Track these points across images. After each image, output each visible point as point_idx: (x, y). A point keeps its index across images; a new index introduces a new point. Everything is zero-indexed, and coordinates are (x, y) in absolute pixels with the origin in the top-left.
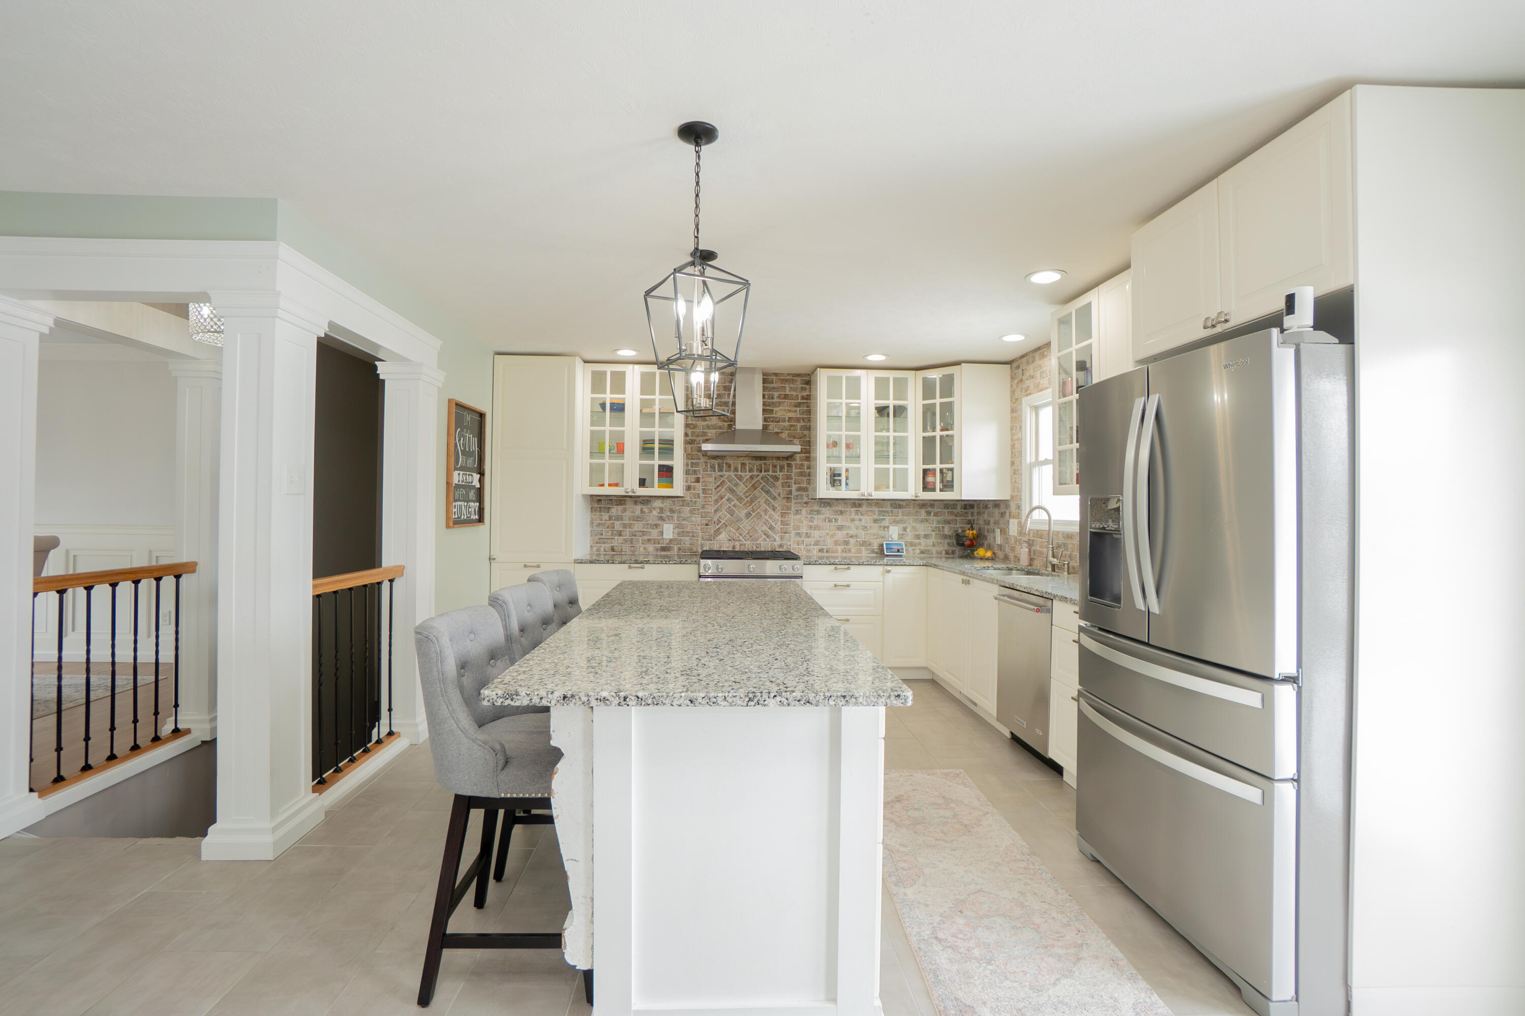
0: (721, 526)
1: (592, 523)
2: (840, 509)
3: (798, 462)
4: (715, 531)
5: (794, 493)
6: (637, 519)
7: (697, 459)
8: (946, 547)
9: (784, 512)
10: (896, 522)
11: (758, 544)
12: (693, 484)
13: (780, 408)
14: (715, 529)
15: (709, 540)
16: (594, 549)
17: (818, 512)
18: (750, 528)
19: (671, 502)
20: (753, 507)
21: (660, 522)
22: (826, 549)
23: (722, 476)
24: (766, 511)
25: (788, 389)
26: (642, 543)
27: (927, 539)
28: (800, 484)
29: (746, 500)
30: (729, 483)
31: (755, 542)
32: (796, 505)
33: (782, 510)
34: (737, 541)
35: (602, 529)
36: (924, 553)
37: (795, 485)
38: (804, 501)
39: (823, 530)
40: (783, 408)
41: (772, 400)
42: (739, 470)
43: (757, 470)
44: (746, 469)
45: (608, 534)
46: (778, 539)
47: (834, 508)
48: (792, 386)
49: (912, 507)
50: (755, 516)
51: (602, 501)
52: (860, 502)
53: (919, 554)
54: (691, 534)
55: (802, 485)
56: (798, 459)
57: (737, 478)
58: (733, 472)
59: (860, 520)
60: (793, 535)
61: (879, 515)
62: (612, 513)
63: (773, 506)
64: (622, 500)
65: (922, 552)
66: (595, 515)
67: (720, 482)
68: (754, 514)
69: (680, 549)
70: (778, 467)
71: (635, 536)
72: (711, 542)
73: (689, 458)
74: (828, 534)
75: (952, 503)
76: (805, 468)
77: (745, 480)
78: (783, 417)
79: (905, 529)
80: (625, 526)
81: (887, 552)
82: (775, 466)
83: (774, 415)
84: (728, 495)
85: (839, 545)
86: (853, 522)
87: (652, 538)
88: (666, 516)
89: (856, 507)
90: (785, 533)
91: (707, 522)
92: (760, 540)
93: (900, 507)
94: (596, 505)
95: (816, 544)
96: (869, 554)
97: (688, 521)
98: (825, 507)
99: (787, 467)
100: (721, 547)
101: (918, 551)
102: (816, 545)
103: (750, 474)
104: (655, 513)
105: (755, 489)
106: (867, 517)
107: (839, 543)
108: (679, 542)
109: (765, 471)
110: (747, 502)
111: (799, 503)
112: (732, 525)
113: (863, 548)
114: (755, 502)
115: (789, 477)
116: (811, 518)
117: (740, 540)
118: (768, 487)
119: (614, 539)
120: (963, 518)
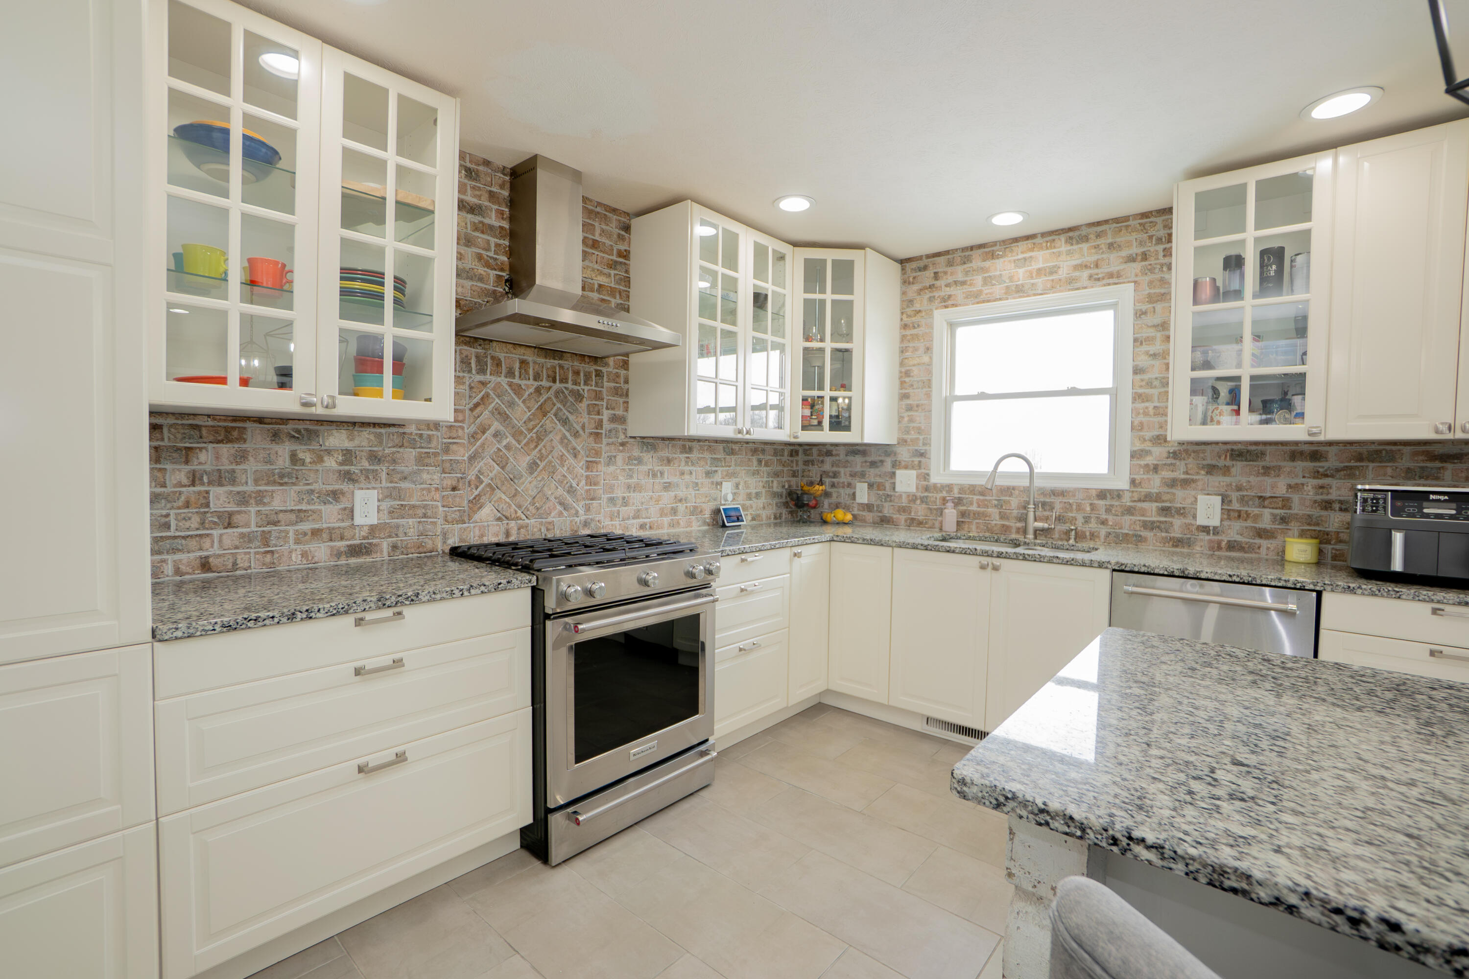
0: (483, 489)
2: (667, 454)
3: (611, 370)
4: (471, 502)
5: (607, 425)
6: (282, 479)
8: (774, 510)
9: (591, 459)
10: (730, 475)
11: (550, 523)
13: (587, 263)
14: (471, 498)
15: (458, 522)
17: (640, 461)
18: (535, 492)
19: (372, 437)
20: (540, 450)
21: (345, 487)
22: (649, 523)
23: (484, 384)
24: (562, 458)
25: (597, 232)
26: (297, 542)
27: (758, 499)
28: (613, 409)
29: (529, 436)
30: (497, 400)
32: (608, 448)
33: (587, 457)
34: (513, 520)
35: (164, 512)
36: (756, 520)
37: (608, 411)
38: (620, 441)
39: (645, 491)
40: (591, 265)
42: (517, 374)
43: (548, 376)
44: (529, 375)
45: (187, 524)
46: (581, 511)
47: (659, 454)
48: (604, 227)
49: (744, 453)
50: (544, 468)
51: (165, 430)
52: (690, 445)
53: (750, 521)
54: (420, 512)
55: (617, 413)
56: (612, 364)
57: (512, 390)
58: (506, 377)
59: (691, 473)
60: (604, 501)
61: (711, 465)
62: (200, 463)
63: (575, 449)
64: (234, 428)
65: (753, 519)
67: (480, 395)
69: (395, 547)
70: (582, 374)
71: (275, 523)
72: (464, 525)
74: (651, 498)
76: (622, 382)
77: (526, 396)
78: (592, 282)
79: (737, 486)
80: (243, 499)
81: (726, 523)
82: (577, 373)
84: (496, 426)
85: (666, 515)
86: (683, 478)
87: (325, 526)
88: (361, 471)
89: (686, 453)
90: (592, 499)
91: (454, 483)
92: (553, 514)
93: (732, 452)
96: (700, 526)
97: (414, 482)
98: (648, 451)
99: (596, 376)
100: (482, 536)
101: (749, 517)
105: (544, 415)
106: (699, 469)
107: (665, 512)
108: (392, 531)
109: (561, 381)
110: (531, 440)
111: (613, 443)
112: (504, 488)
113: (693, 517)
114: (545, 441)
115: (598, 396)
116: (630, 469)
117: (519, 518)
118: (565, 412)
119: (208, 535)
120: (789, 468)
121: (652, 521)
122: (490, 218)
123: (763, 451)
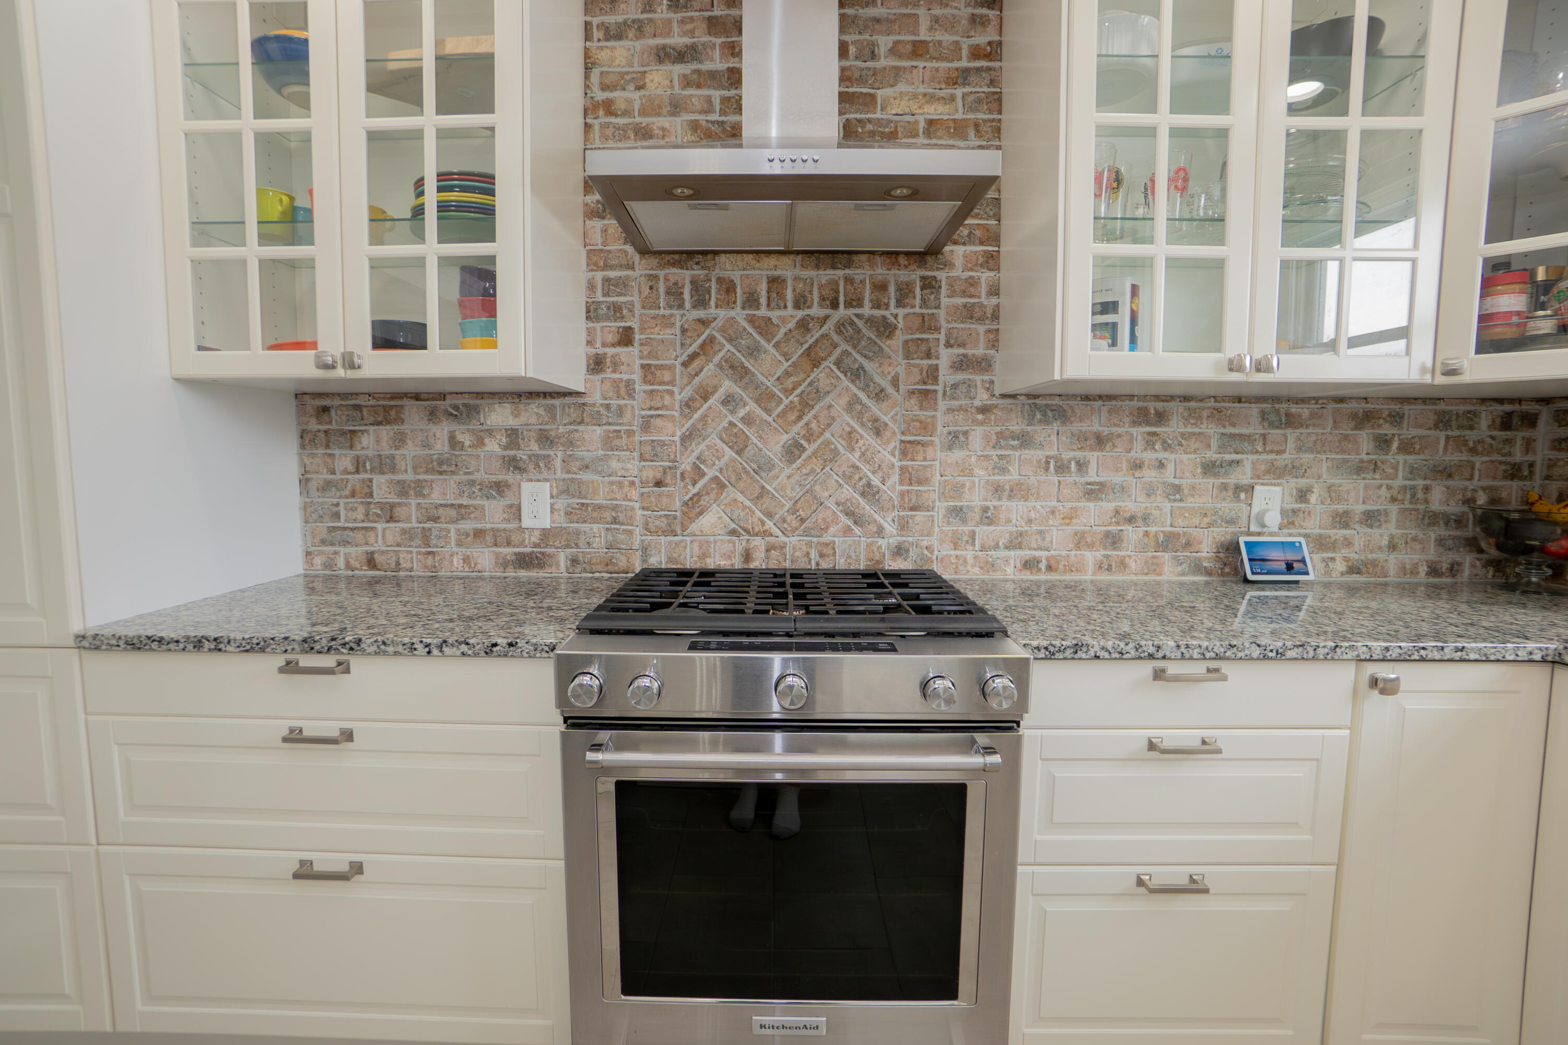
0: (705, 486)
1: (304, 482)
2: (1096, 427)
3: (957, 272)
4: (686, 504)
5: (946, 376)
6: (440, 466)
7: (621, 267)
8: (1432, 553)
9: (912, 438)
10: (1275, 473)
11: (827, 545)
12: (610, 351)
13: (902, 87)
14: (687, 498)
15: (665, 533)
16: (318, 561)
17: (1025, 441)
18: (798, 492)
19: (541, 411)
20: (807, 424)
21: (510, 477)
22: (1048, 559)
23: (704, 323)
24: (850, 437)
25: (924, 24)
26: (459, 544)
27: (1371, 526)
28: (963, 345)
29: (786, 402)
30: (728, 346)
31: (815, 540)
32: (949, 418)
33: (903, 433)
34: (756, 535)
35: (335, 501)
36: (1359, 572)
37: (950, 350)
38: (977, 403)
39: (1038, 499)
40: (910, 89)
41: (870, 64)
42: (763, 301)
43: (822, 299)
44: (785, 300)
45: (354, 515)
46: (889, 528)
47: (1077, 427)
48: (938, 11)
49: (1330, 422)
50: (815, 454)
51: (333, 412)
52: (1160, 405)
53: (1342, 574)
54: (608, 515)
55: (970, 352)
56: (959, 261)
57: (755, 327)
58: (743, 308)
59: (1161, 465)
60: (939, 513)
61: (1222, 448)
62: (363, 448)
63: (876, 420)
64: (392, 407)
65: (1353, 569)
66: (313, 455)
67: (700, 341)
68: (810, 449)
69: (574, 561)
70: (892, 289)
71: (436, 519)
72: (676, 538)
73: (595, 264)
74: (1053, 513)
75: (1462, 408)
76: (983, 294)
77: (780, 334)
78: (911, 119)
79: (1303, 495)
80: (403, 489)
81: (1253, 573)
82: (882, 287)
83: (878, 115)
84: (727, 386)
85: (1090, 546)
86: (1137, 474)
87: (489, 526)
88: (530, 456)
89: (1148, 423)
90: (912, 509)
91: (659, 475)
92: (832, 530)
93: (1291, 421)
94: (313, 425)
95: (1015, 543)
96: (1183, 574)
97: (599, 473)
98: (1046, 421)
99: (922, 289)
100: (704, 556)
101: (1340, 566)
102: (1015, 548)
103: (800, 314)
104: (493, 446)
105: (816, 364)
106: (1185, 457)
107: (1089, 540)
108: (570, 538)
109: (848, 305)
110: (790, 407)
111: (960, 409)
112: (741, 485)
113: (1166, 556)
114: (817, 408)
115: (928, 324)
116: (1001, 457)
117: (766, 533)
118: (858, 357)
119: (372, 528)
120: (1496, 457)
121: (1054, 557)
122: (712, 60)
123: (1396, 418)
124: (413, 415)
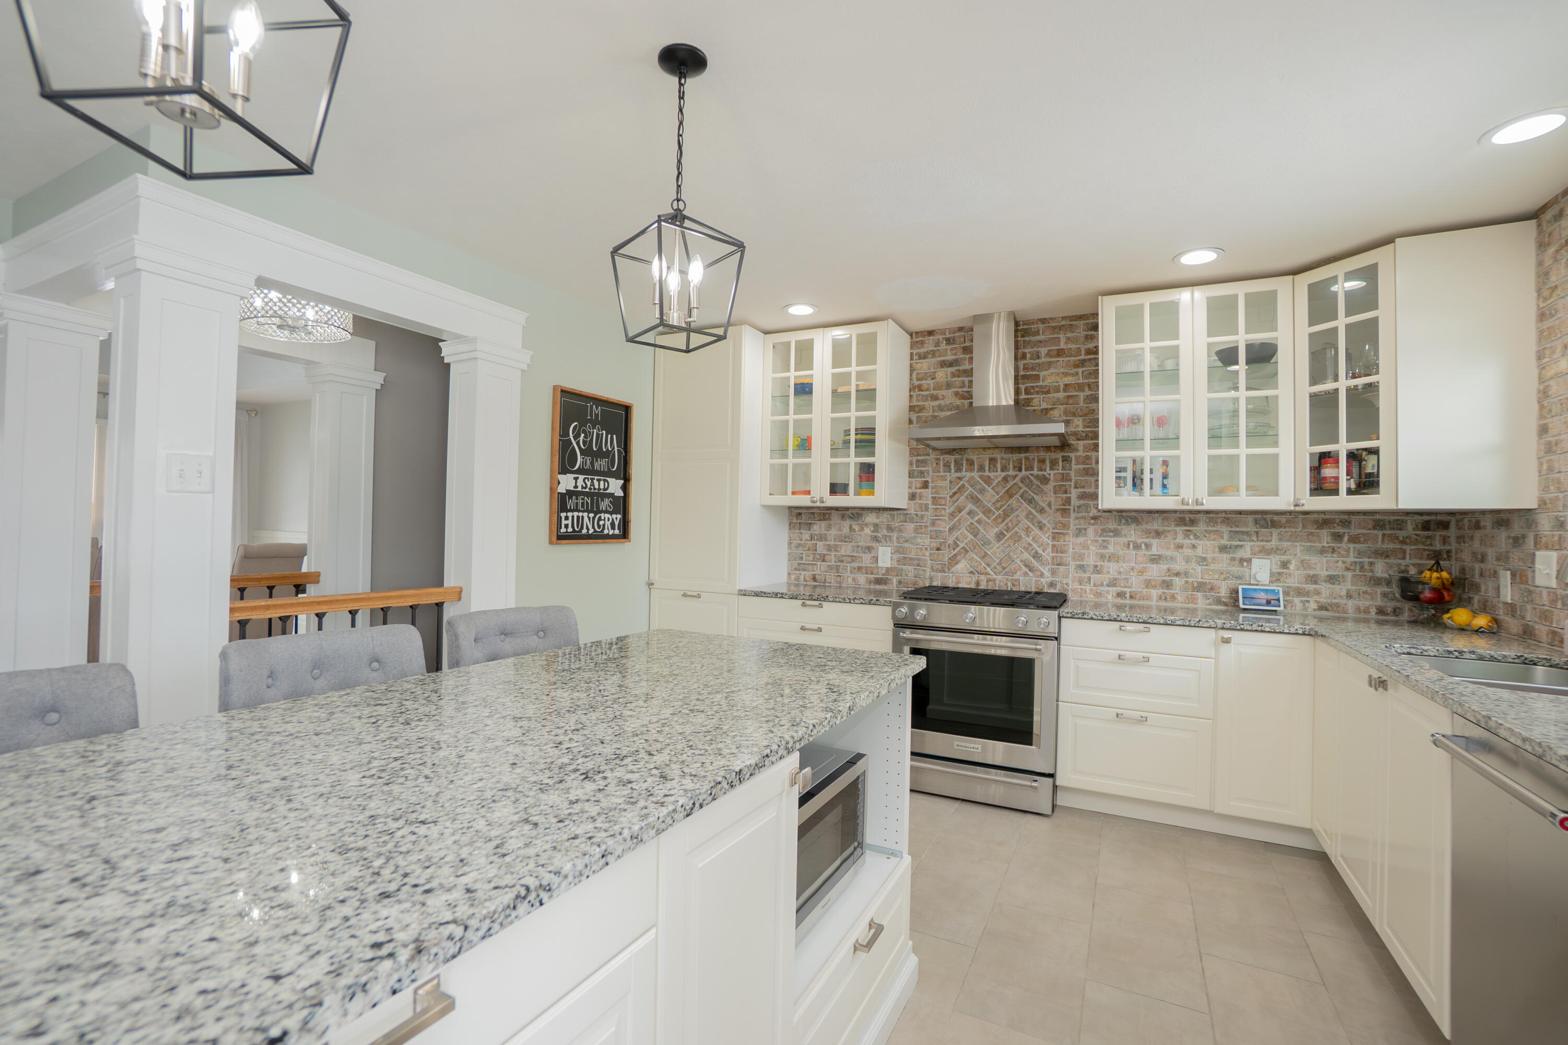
0: (959, 551)
1: (790, 544)
2: (1156, 527)
3: (1081, 453)
4: (950, 559)
5: (1075, 502)
6: (845, 539)
7: (924, 455)
8: (1379, 602)
9: (1058, 531)
10: (1266, 552)
11: (1016, 580)
12: (919, 491)
13: (1052, 370)
14: (950, 556)
15: (940, 571)
16: (793, 577)
17: (1116, 533)
18: (1002, 555)
19: (888, 516)
20: (1007, 524)
21: (874, 544)
22: (1130, 592)
23: (960, 479)
24: (1027, 530)
25: (1063, 341)
26: (851, 572)
27: (1333, 584)
28: (1083, 487)
29: (997, 513)
30: (971, 489)
31: (1010, 578)
32: (1077, 522)
33: (1054, 529)
34: (982, 575)
36: (1327, 609)
37: (1077, 490)
38: (1091, 515)
39: (1124, 562)
40: (1056, 371)
41: (1037, 361)
42: (987, 468)
43: (1014, 467)
44: (997, 468)
45: (808, 558)
46: (1047, 573)
47: (1144, 527)
48: (1069, 335)
49: (1301, 525)
50: (1011, 537)
52: (1192, 516)
53: (1315, 610)
54: (915, 562)
55: (1087, 490)
56: (1081, 449)
57: (983, 480)
58: (978, 472)
59: (1194, 547)
60: (1072, 567)
61: (1231, 538)
62: (814, 530)
63: (1040, 522)
64: (827, 513)
65: (1322, 608)
66: (794, 533)
67: (958, 486)
68: (1008, 535)
69: (900, 582)
70: (1048, 462)
71: (842, 561)
72: (945, 575)
73: (913, 454)
74: (1133, 569)
75: (1392, 518)
77: (994, 484)
78: (1057, 384)
79: (1285, 565)
80: (829, 548)
81: (1244, 604)
82: (1042, 461)
83: (1041, 384)
84: (970, 506)
85: (1154, 587)
86: (1180, 551)
87: (864, 565)
88: (883, 536)
89: (1185, 525)
90: (1058, 565)
91: (938, 546)
92: (1018, 573)
93: (1274, 524)
94: (795, 521)
95: (1113, 583)
96: (1210, 605)
97: (912, 544)
98: (1127, 524)
99: (1063, 461)
100: (958, 583)
101: (1313, 605)
102: (1112, 586)
103: (1004, 474)
104: (868, 531)
105: (1011, 497)
106: (1208, 543)
107: (1153, 584)
108: (899, 572)
109: (1027, 469)
110: (999, 516)
111: (1083, 517)
112: (976, 551)
113: (1200, 594)
114: (1012, 516)
115: (1065, 478)
116: (1104, 541)
117: (987, 574)
118: (1031, 493)
119: (816, 564)
120: (1421, 546)
121: (1133, 591)
122: (965, 365)
123: (1346, 523)
124: (835, 516)
